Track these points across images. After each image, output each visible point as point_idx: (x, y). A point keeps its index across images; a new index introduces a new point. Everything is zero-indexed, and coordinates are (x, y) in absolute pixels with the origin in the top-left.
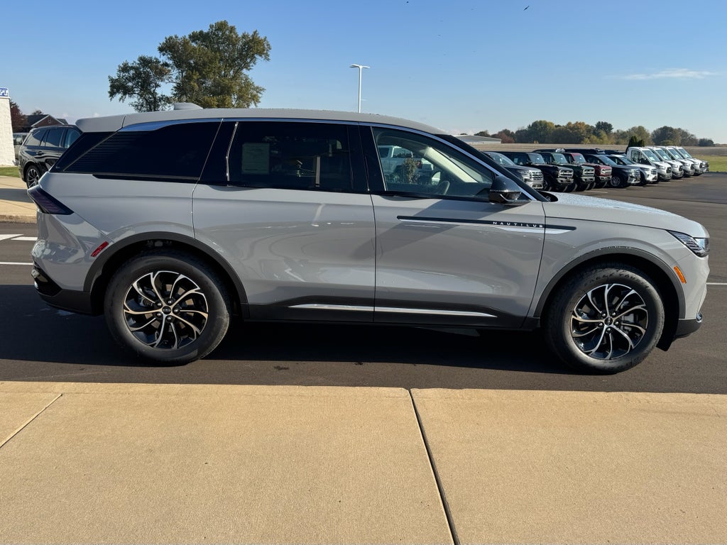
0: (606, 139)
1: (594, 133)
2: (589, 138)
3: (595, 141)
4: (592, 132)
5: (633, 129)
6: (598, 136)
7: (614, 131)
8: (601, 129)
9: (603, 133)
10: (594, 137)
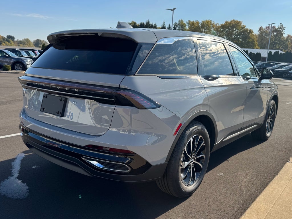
0: (13, 43)
1: (7, 41)
2: (4, 43)
3: (8, 44)
4: (5, 39)
5: (24, 39)
6: (9, 42)
7: (16, 40)
8: (10, 38)
9: (10, 40)
10: (7, 43)
